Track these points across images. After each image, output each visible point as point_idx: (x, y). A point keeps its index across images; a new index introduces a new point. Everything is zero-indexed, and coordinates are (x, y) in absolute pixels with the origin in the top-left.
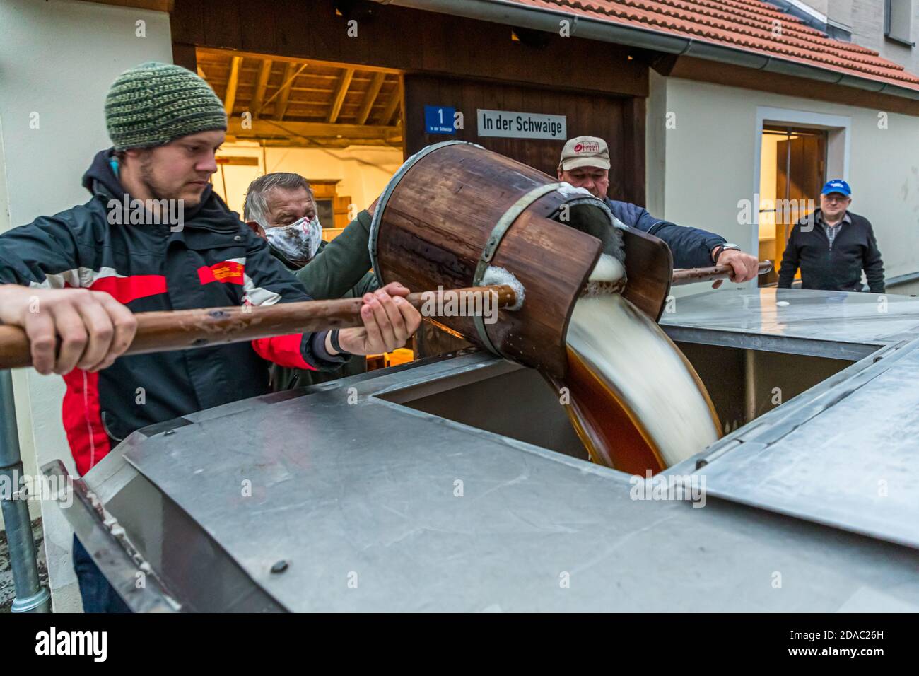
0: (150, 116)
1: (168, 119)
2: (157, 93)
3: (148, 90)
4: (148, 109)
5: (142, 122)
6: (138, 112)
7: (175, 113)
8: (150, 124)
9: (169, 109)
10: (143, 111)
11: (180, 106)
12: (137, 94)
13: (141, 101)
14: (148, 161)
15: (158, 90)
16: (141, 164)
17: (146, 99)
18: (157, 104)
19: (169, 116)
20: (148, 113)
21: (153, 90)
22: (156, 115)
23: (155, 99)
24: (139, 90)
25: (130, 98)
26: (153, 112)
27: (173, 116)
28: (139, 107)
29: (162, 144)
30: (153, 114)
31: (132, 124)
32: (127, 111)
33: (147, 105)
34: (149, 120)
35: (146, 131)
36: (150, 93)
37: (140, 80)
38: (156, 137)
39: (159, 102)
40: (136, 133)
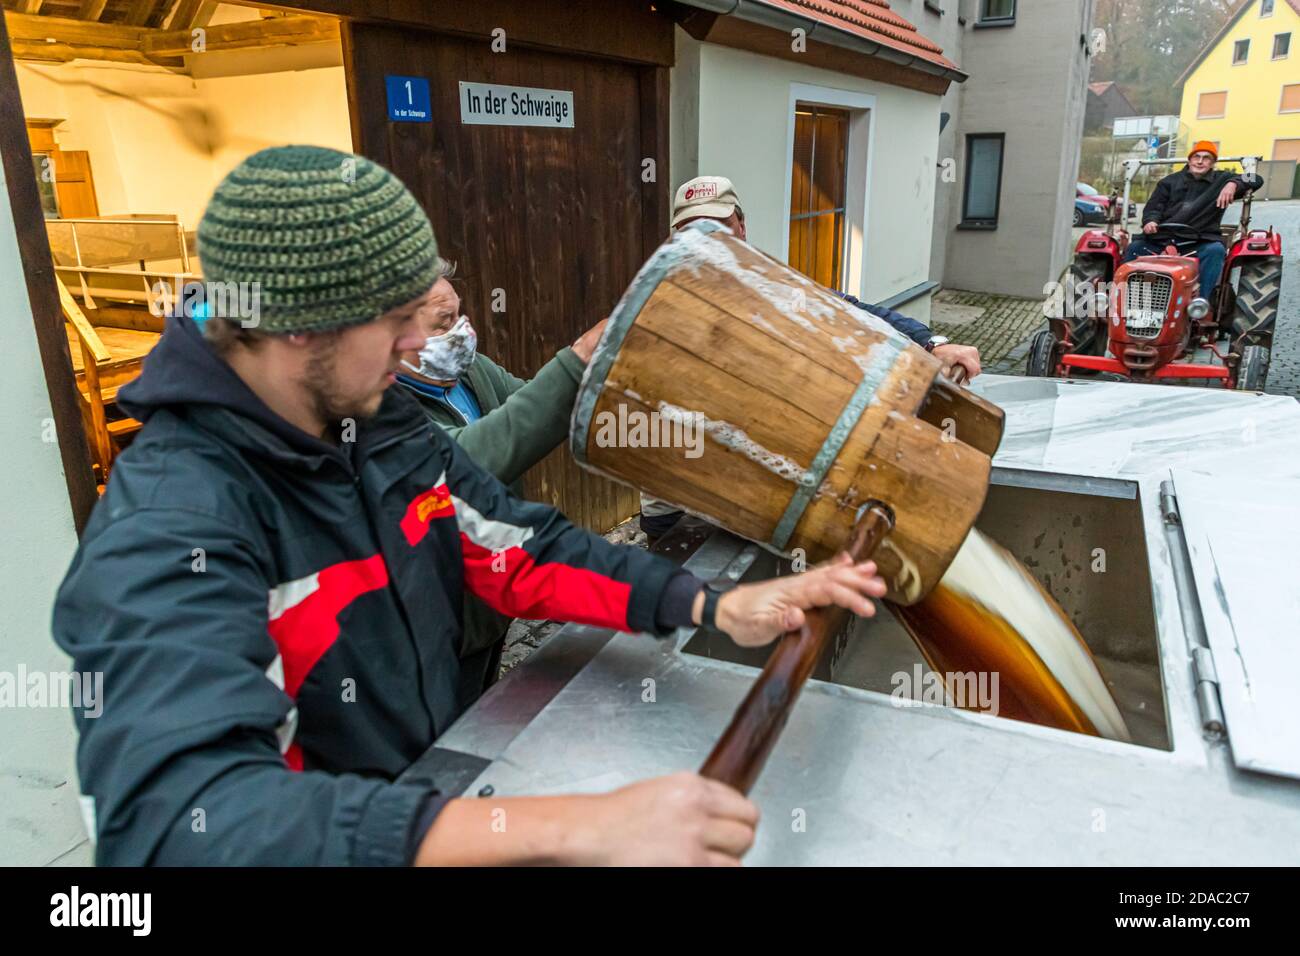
0: (357, 273)
1: (387, 277)
2: (367, 230)
3: (353, 225)
4: (353, 263)
5: (338, 285)
6: (332, 267)
7: (399, 267)
8: (352, 288)
9: (389, 259)
10: (342, 266)
11: (404, 251)
12: (330, 233)
13: (338, 246)
14: (329, 350)
15: (369, 225)
16: (312, 356)
17: (349, 242)
18: (370, 252)
19: (389, 272)
20: (352, 268)
21: (359, 224)
22: (367, 271)
23: (366, 242)
24: (332, 224)
25: (314, 239)
26: (362, 266)
27: (396, 273)
28: (334, 259)
29: (367, 320)
30: (363, 270)
31: (317, 289)
32: (305, 264)
33: (351, 253)
34: (353, 282)
35: (342, 302)
36: (356, 232)
37: (330, 201)
38: (358, 310)
39: (372, 247)
40: (322, 304)
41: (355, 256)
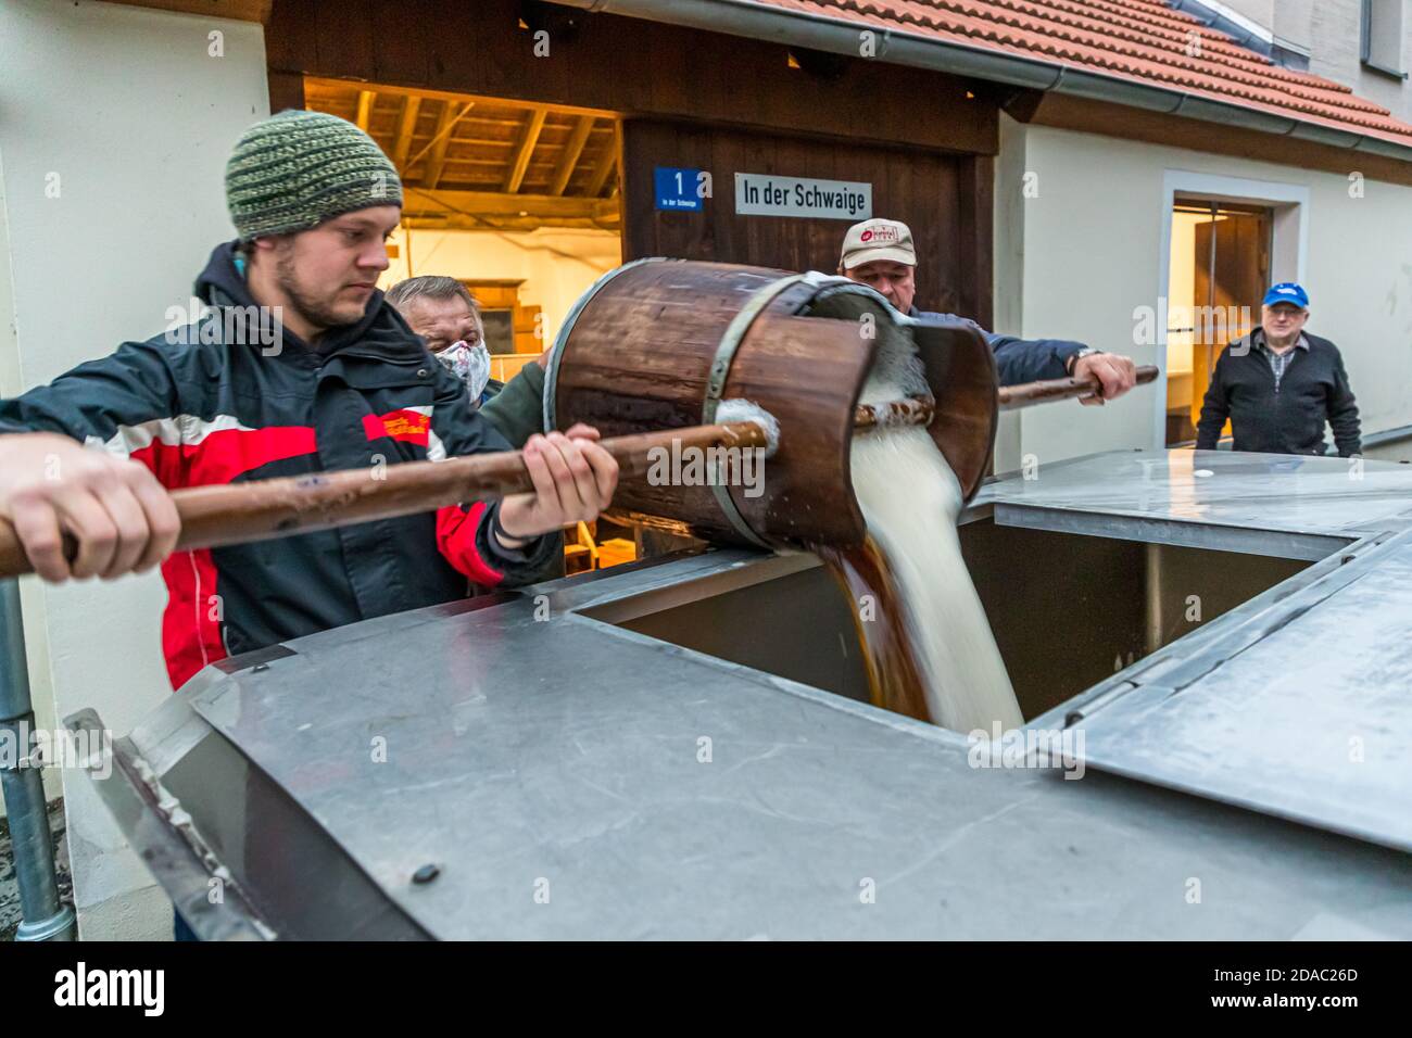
0: (291, 185)
1: (317, 189)
2: (300, 152)
3: (288, 148)
4: (287, 176)
5: (279, 195)
6: (273, 181)
7: (328, 181)
8: (291, 197)
9: (318, 174)
10: (281, 179)
11: (334, 170)
12: (272, 155)
13: (277, 164)
14: (288, 254)
15: (303, 148)
16: (278, 259)
17: (285, 161)
18: (301, 168)
19: (318, 185)
20: (287, 181)
21: (294, 148)
22: (300, 184)
23: (298, 160)
24: (274, 149)
25: (261, 161)
26: (295, 179)
27: (325, 185)
28: (275, 174)
29: (308, 227)
30: (296, 182)
31: (265, 199)
32: (258, 180)
33: (286, 169)
34: (289, 192)
35: (285, 209)
36: (291, 153)
37: (277, 134)
38: (299, 216)
39: (303, 165)
40: (271, 212)
41: (288, 171)
